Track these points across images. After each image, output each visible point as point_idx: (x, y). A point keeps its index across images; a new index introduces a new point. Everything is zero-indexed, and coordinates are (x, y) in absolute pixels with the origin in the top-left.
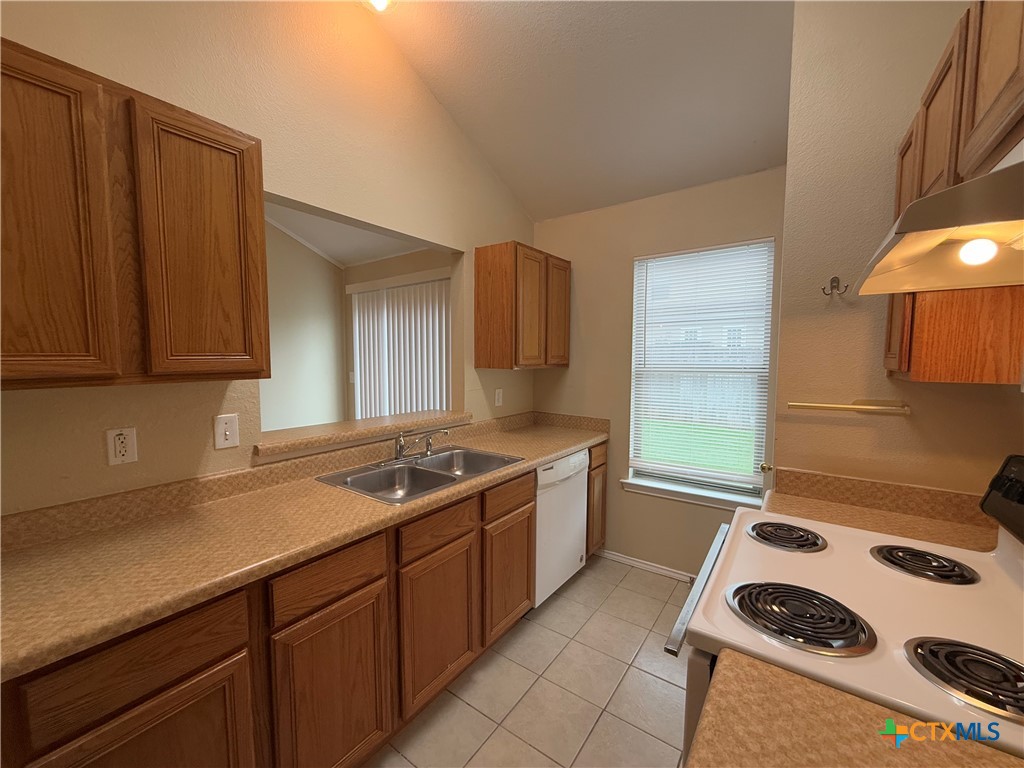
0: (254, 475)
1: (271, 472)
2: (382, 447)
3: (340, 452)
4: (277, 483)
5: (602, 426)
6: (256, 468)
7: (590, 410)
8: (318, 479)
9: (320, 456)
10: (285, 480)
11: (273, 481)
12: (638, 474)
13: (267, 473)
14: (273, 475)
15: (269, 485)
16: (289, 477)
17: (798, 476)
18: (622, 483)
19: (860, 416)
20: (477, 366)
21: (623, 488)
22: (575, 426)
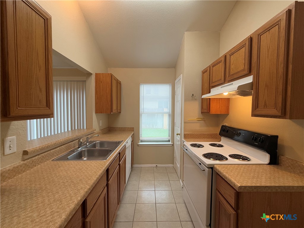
0: (25, 164)
1: (33, 162)
2: (72, 144)
3: (58, 148)
4: (35, 166)
5: (132, 129)
6: (26, 161)
7: (128, 125)
8: (52, 161)
9: (52, 151)
10: (39, 164)
11: (33, 166)
12: (142, 141)
13: (31, 162)
14: (33, 163)
15: (32, 168)
16: (40, 162)
17: (188, 134)
18: (138, 145)
19: (198, 121)
20: (96, 113)
21: (138, 146)
22: (124, 130)
